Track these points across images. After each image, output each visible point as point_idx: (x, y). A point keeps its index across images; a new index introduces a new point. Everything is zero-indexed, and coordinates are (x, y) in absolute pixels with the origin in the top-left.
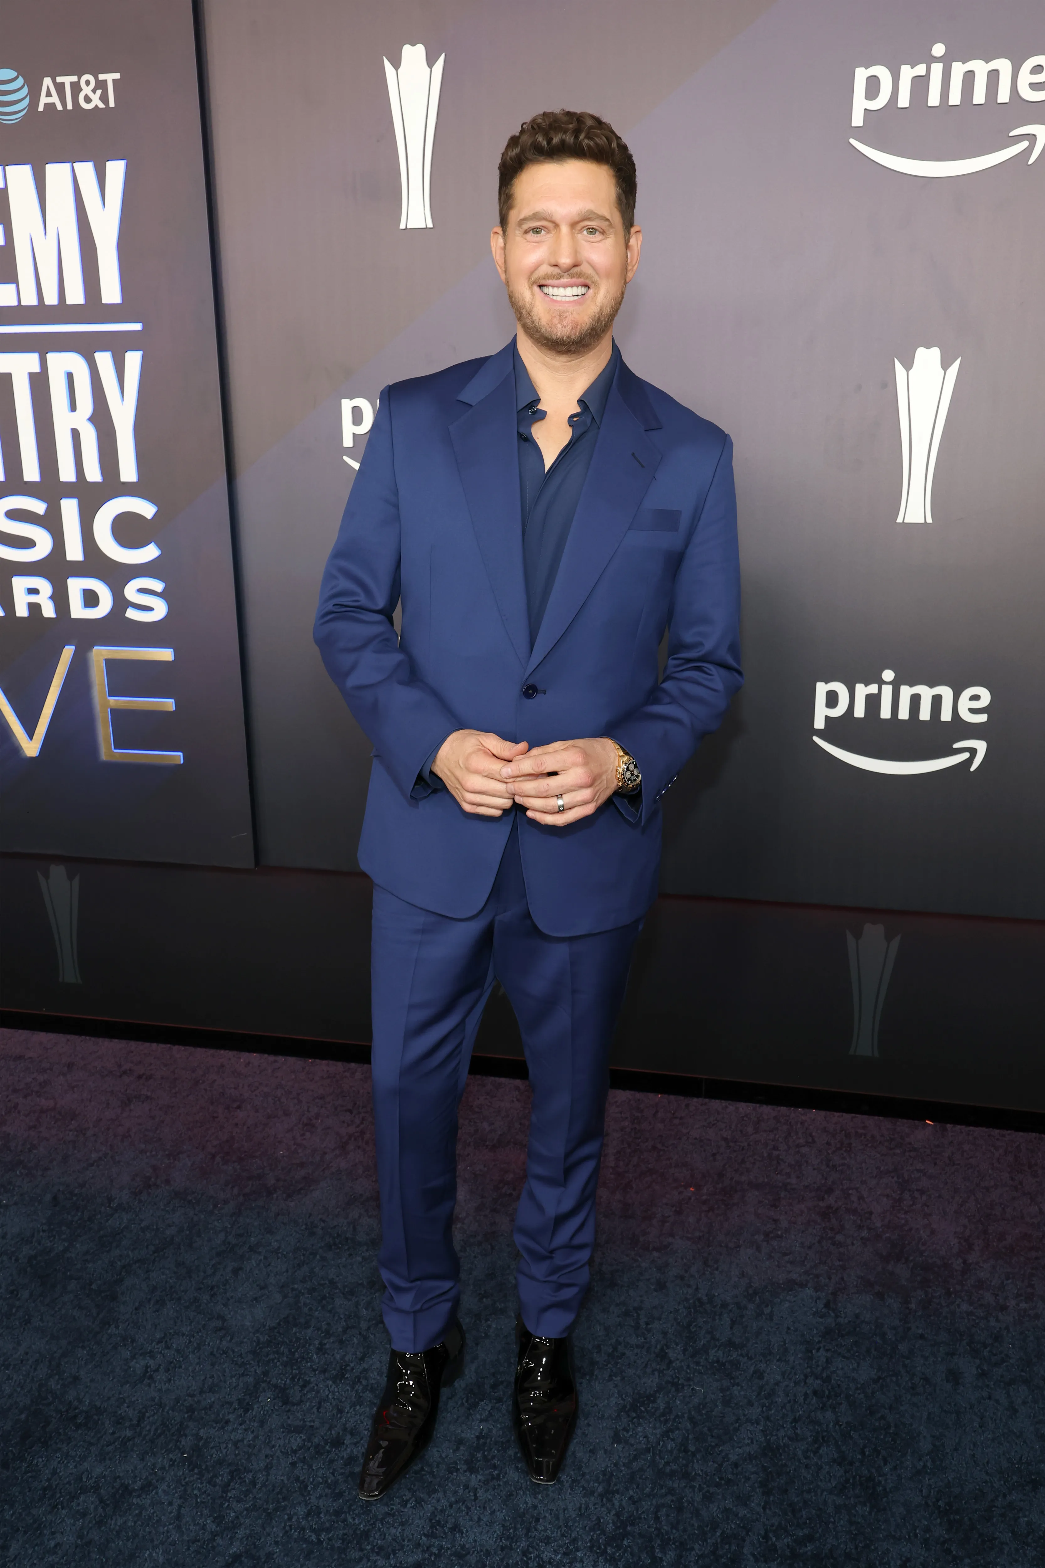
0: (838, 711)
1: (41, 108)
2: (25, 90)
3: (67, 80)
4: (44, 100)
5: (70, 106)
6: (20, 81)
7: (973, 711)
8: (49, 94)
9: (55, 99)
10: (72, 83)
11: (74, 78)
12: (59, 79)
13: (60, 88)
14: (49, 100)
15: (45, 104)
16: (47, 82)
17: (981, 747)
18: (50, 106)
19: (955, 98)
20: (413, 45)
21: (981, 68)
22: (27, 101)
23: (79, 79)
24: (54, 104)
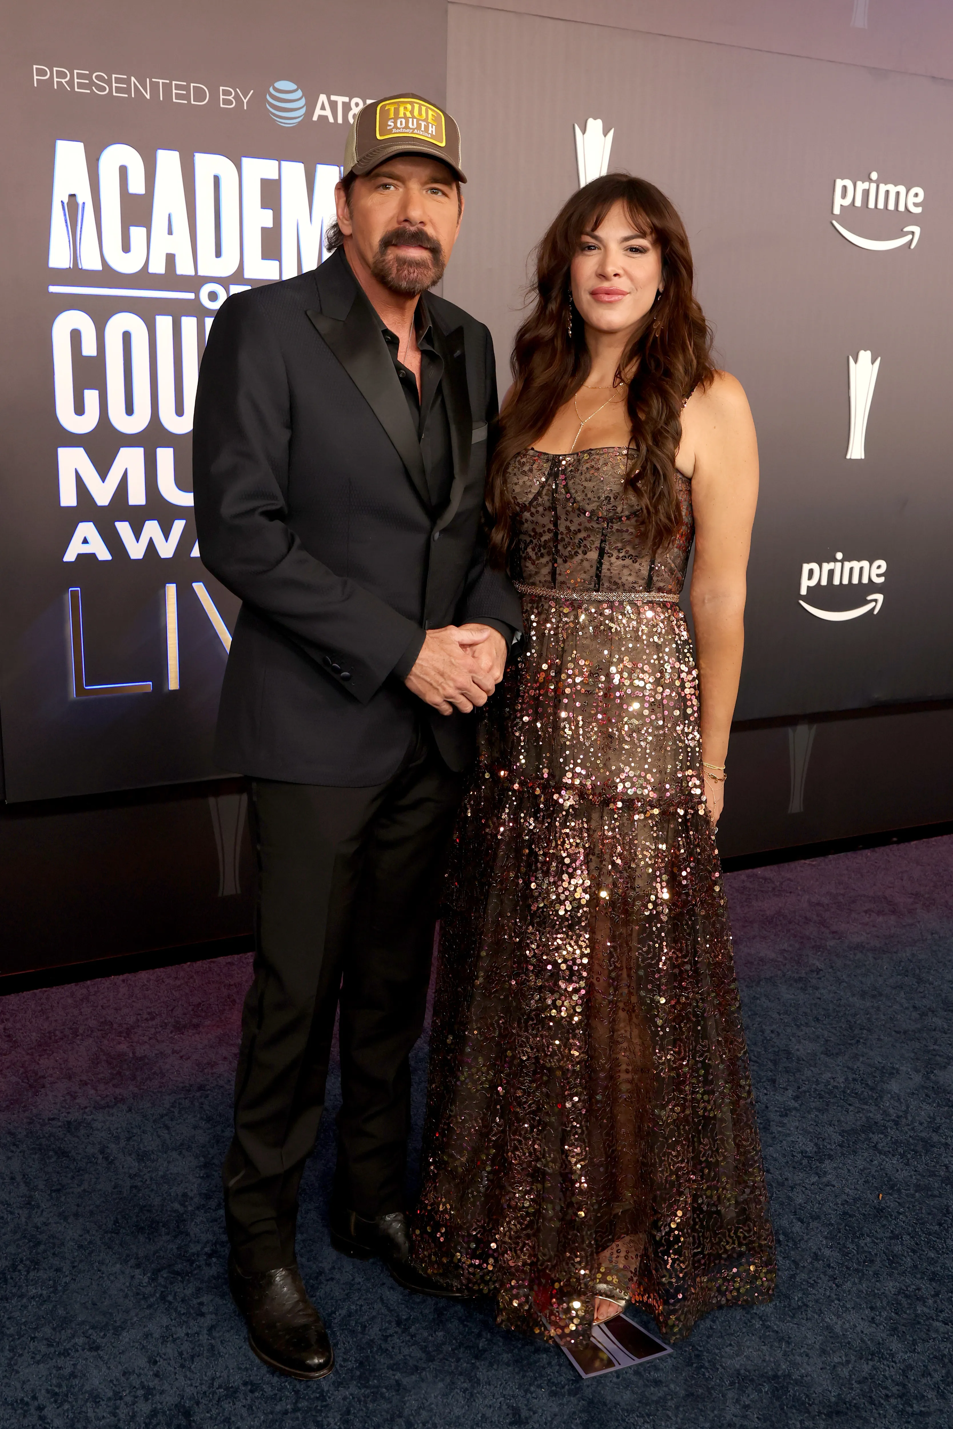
0: (813, 583)
1: (315, 118)
2: (303, 102)
3: (340, 100)
4: (318, 112)
5: (340, 121)
6: (299, 94)
7: (878, 576)
8: (323, 108)
9: (328, 113)
10: (344, 103)
11: (346, 99)
12: (333, 98)
13: (333, 105)
14: (323, 113)
15: (320, 116)
16: (323, 98)
17: (880, 597)
18: (323, 118)
19: (881, 205)
20: (595, 119)
21: (893, 189)
22: (303, 111)
23: (350, 100)
24: (326, 117)
